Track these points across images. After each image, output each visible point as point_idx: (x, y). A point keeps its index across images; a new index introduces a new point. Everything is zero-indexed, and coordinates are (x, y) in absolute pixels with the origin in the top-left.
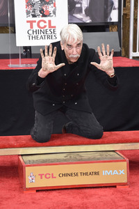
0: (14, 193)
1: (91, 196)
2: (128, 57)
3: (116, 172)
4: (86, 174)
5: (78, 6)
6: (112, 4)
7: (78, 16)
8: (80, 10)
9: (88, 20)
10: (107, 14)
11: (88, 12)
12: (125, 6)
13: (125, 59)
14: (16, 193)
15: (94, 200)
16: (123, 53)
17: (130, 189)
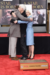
0: (17, 71)
1: (38, 72)
2: (48, 33)
3: (45, 66)
4: (37, 66)
5: (35, 19)
6: (44, 19)
7: (35, 22)
8: (35, 21)
9: (37, 23)
10: (43, 22)
11: (38, 21)
12: (47, 19)
13: (47, 34)
14: (18, 71)
15: (39, 73)
16: (47, 32)
17: (49, 70)
